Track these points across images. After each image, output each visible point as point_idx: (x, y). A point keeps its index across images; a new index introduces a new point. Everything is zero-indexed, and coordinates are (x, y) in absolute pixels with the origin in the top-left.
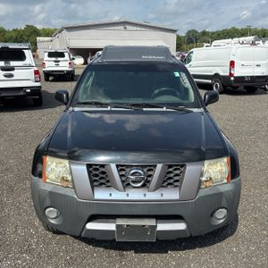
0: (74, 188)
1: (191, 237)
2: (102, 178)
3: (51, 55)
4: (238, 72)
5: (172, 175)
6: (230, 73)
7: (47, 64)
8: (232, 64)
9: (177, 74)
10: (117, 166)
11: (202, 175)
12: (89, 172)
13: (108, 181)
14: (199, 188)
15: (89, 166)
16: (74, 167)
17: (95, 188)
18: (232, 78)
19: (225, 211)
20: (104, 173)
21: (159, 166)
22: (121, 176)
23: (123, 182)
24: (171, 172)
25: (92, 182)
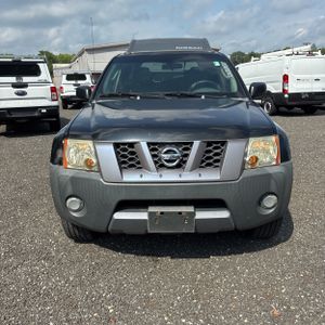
0: (100, 171)
1: (236, 229)
2: (131, 159)
3: (69, 77)
4: (293, 88)
5: (211, 154)
6: (284, 90)
7: (65, 88)
8: (286, 78)
9: (217, 64)
10: (149, 144)
11: (245, 155)
12: (117, 153)
13: (139, 163)
14: (243, 169)
15: (116, 146)
16: (99, 147)
17: (124, 171)
18: (286, 96)
19: (274, 197)
20: (133, 153)
21: (196, 144)
22: (154, 156)
23: (156, 162)
24: (210, 151)
25: (120, 163)
